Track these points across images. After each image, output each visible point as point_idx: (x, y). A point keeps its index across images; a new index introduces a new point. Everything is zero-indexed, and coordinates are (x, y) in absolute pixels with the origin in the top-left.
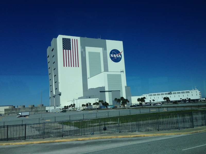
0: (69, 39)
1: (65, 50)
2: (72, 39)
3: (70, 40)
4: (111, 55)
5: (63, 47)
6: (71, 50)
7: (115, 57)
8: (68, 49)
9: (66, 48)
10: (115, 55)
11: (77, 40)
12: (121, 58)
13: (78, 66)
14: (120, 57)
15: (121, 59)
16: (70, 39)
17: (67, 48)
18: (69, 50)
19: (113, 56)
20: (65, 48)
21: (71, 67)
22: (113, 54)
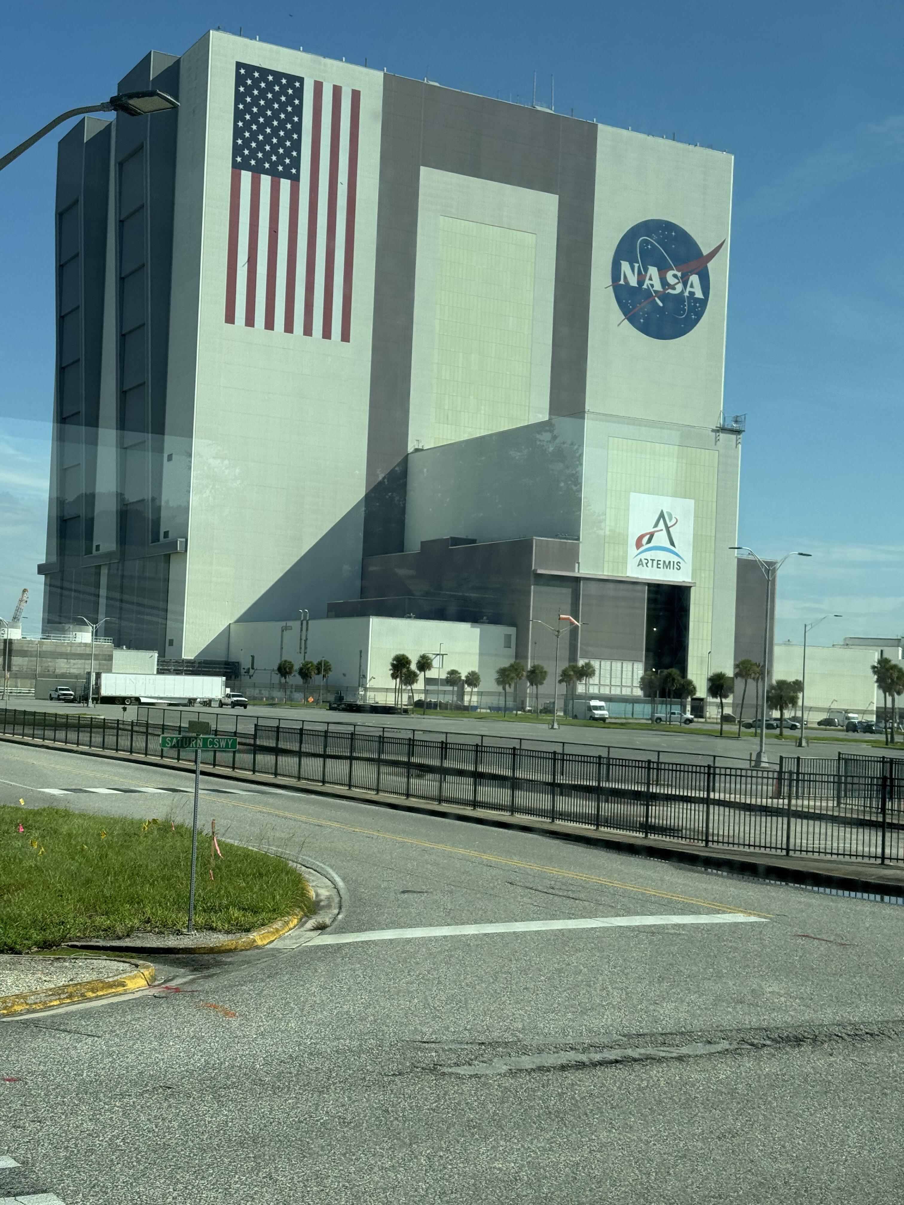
0: (292, 79)
1: (246, 176)
2: (318, 87)
3: (299, 93)
4: (625, 266)
5: (237, 150)
6: (295, 179)
7: (658, 287)
8: (274, 165)
9: (260, 162)
10: (653, 271)
11: (356, 95)
12: (704, 303)
13: (345, 337)
14: (699, 294)
15: (699, 315)
16: (301, 80)
17: (267, 156)
18: (285, 184)
19: (641, 282)
20: (253, 154)
21: (285, 331)
22: (636, 265)
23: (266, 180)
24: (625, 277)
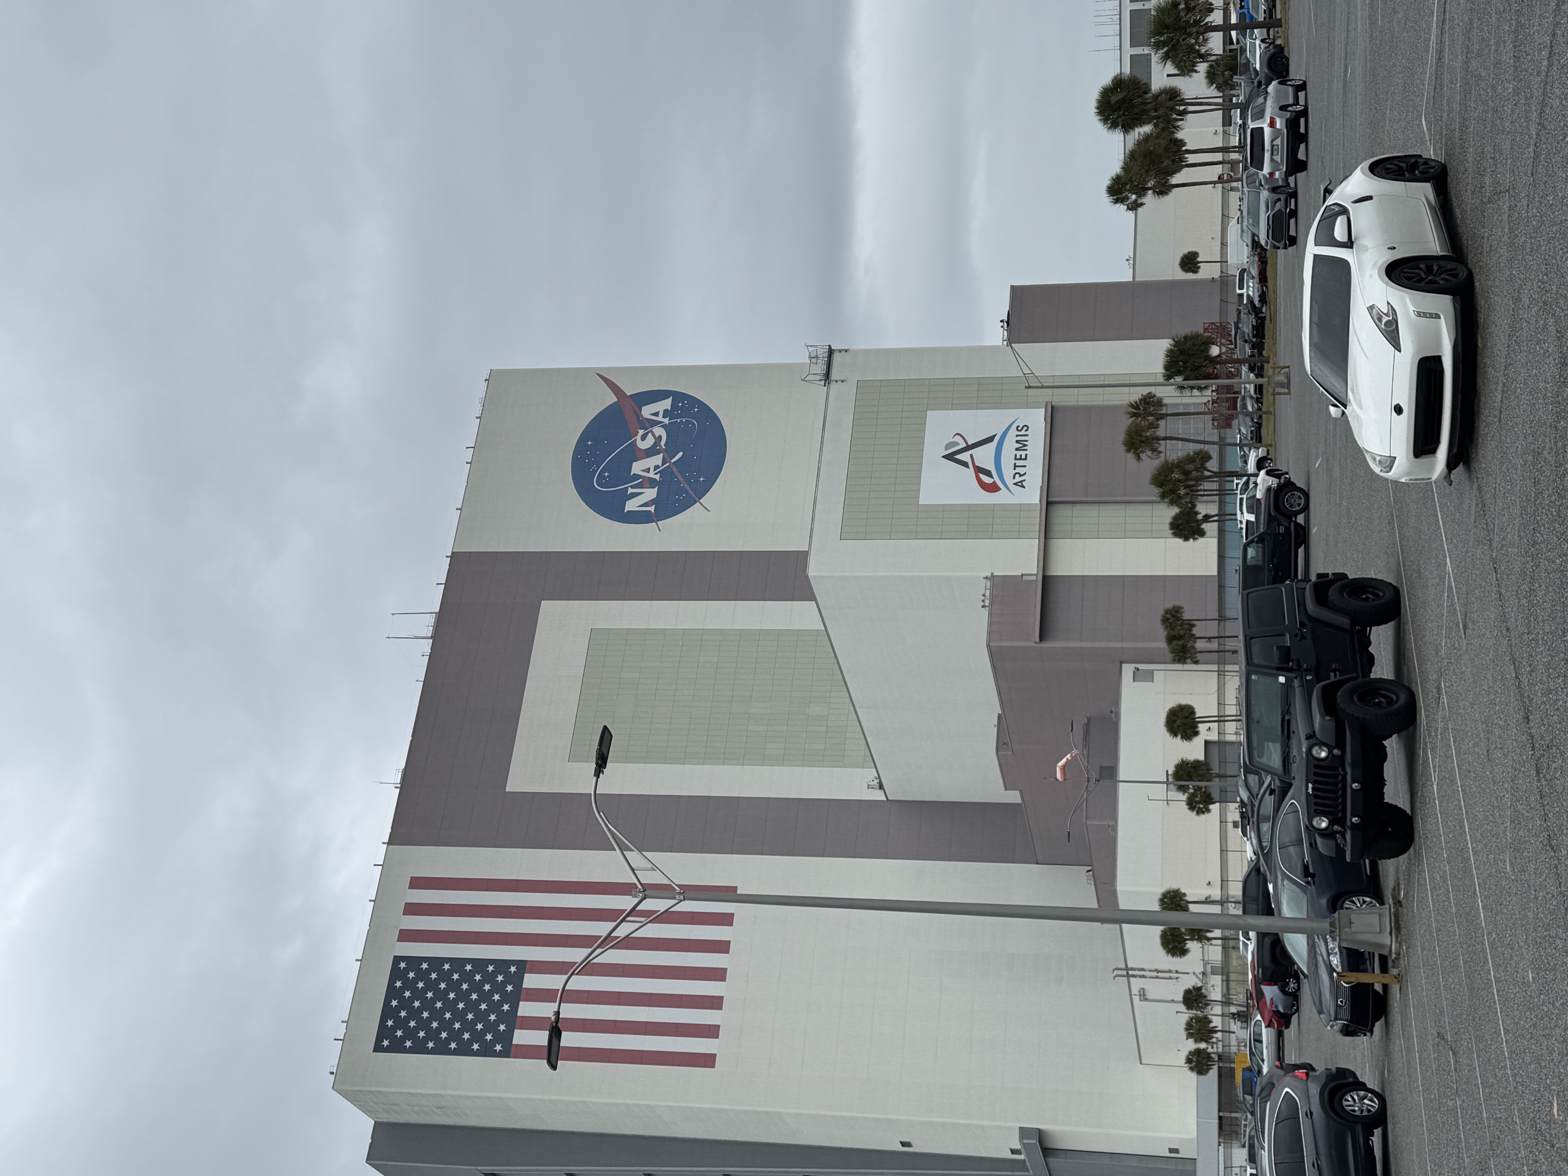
0: (396, 973)
1: (520, 1037)
2: (406, 936)
3: (414, 962)
4: (632, 505)
5: (487, 1051)
6: (523, 966)
7: (657, 460)
8: (506, 998)
9: (502, 1017)
10: (637, 468)
12: (678, 397)
15: (694, 401)
16: (397, 960)
17: (495, 1007)
18: (531, 981)
19: (652, 483)
20: (491, 1027)
21: (724, 980)
22: (630, 491)
23: (526, 1009)
24: (645, 505)
